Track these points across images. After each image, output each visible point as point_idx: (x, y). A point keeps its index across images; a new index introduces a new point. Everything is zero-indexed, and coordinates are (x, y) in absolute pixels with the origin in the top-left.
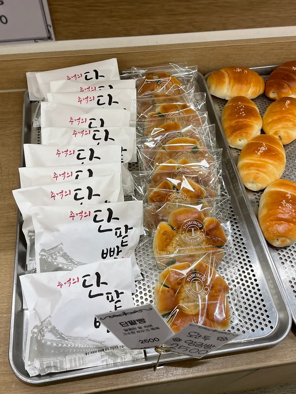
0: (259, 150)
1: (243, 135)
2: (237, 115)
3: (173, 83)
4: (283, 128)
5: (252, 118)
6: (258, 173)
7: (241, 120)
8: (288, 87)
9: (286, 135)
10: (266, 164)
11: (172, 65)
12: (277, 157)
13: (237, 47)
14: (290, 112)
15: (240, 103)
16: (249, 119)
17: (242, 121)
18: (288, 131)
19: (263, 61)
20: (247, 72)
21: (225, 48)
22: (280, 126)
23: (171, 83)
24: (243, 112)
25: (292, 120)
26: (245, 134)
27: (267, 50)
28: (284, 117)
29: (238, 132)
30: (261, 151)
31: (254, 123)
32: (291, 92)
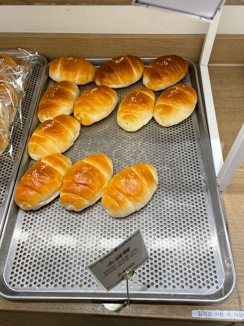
0: (46, 126)
1: (47, 113)
2: (47, 96)
3: (5, 64)
4: (83, 111)
5: (60, 100)
6: (37, 145)
7: (49, 100)
8: (108, 78)
9: (84, 117)
10: (46, 139)
11: (21, 50)
12: (58, 134)
13: (75, 39)
14: (92, 98)
15: (59, 86)
16: (57, 100)
17: (51, 101)
18: (88, 114)
19: (104, 54)
20: (76, 61)
21: (65, 39)
22: (80, 109)
23: (4, 64)
24: (53, 94)
25: (92, 105)
26: (49, 112)
27: (103, 44)
28: (85, 102)
29: (44, 110)
30: (46, 128)
31: (61, 104)
32: (111, 82)
